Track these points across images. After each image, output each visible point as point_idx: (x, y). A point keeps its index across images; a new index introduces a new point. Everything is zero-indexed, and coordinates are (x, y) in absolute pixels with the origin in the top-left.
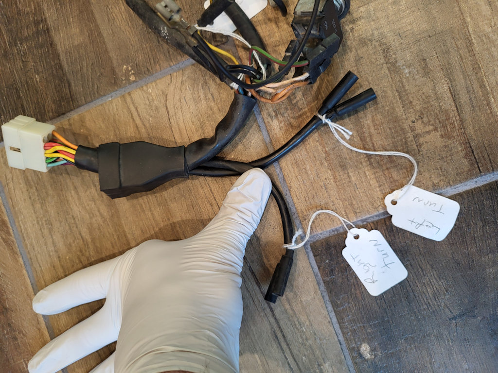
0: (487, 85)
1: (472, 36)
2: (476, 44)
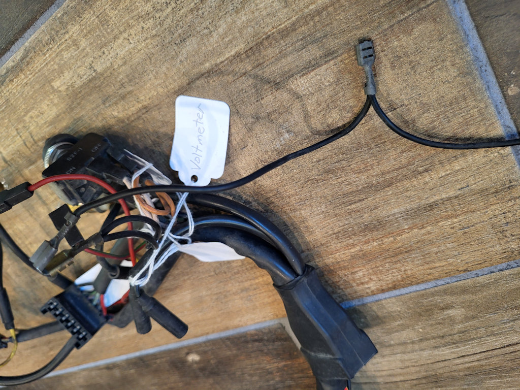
0: (291, 21)
1: (227, 56)
2: (237, 49)
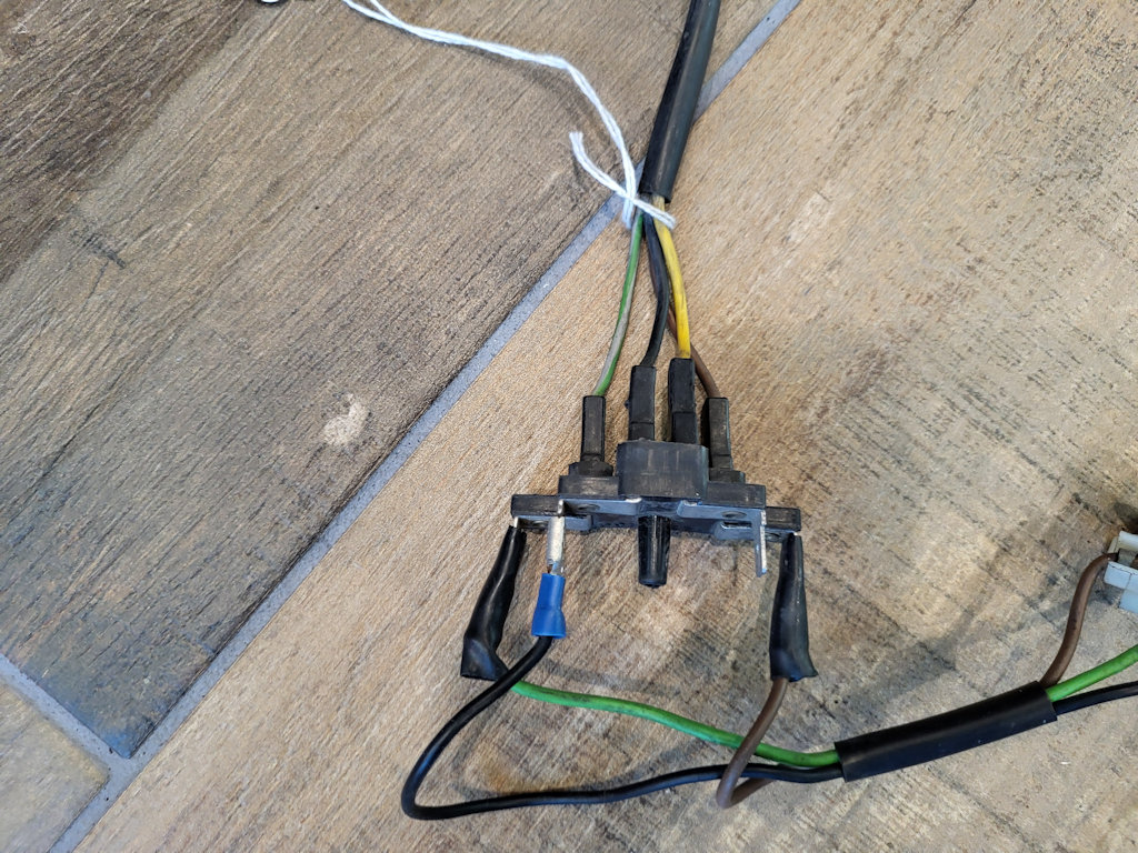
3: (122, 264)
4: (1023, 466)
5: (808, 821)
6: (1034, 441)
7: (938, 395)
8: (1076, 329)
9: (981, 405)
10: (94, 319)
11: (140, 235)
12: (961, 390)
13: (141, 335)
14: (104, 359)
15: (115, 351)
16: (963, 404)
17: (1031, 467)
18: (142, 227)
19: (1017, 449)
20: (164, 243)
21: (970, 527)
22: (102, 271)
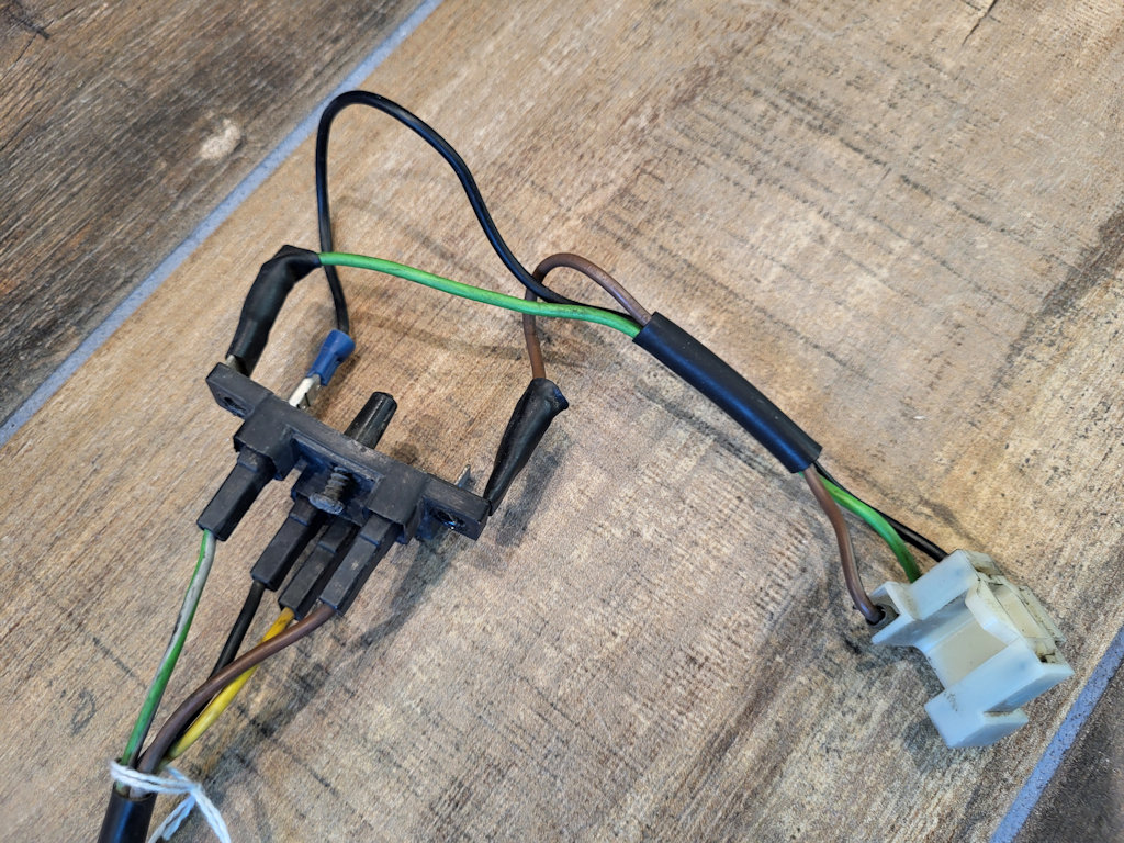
3: (47, 37)
4: (849, 154)
5: (654, 476)
6: (857, 133)
7: (762, 99)
8: (889, 43)
9: (803, 106)
10: (18, 77)
11: (65, 14)
12: (782, 95)
13: (56, 85)
14: (22, 105)
15: (32, 99)
16: (787, 106)
17: (857, 154)
18: (67, 10)
19: (842, 140)
20: (83, 19)
21: (802, 207)
22: (30, 42)
